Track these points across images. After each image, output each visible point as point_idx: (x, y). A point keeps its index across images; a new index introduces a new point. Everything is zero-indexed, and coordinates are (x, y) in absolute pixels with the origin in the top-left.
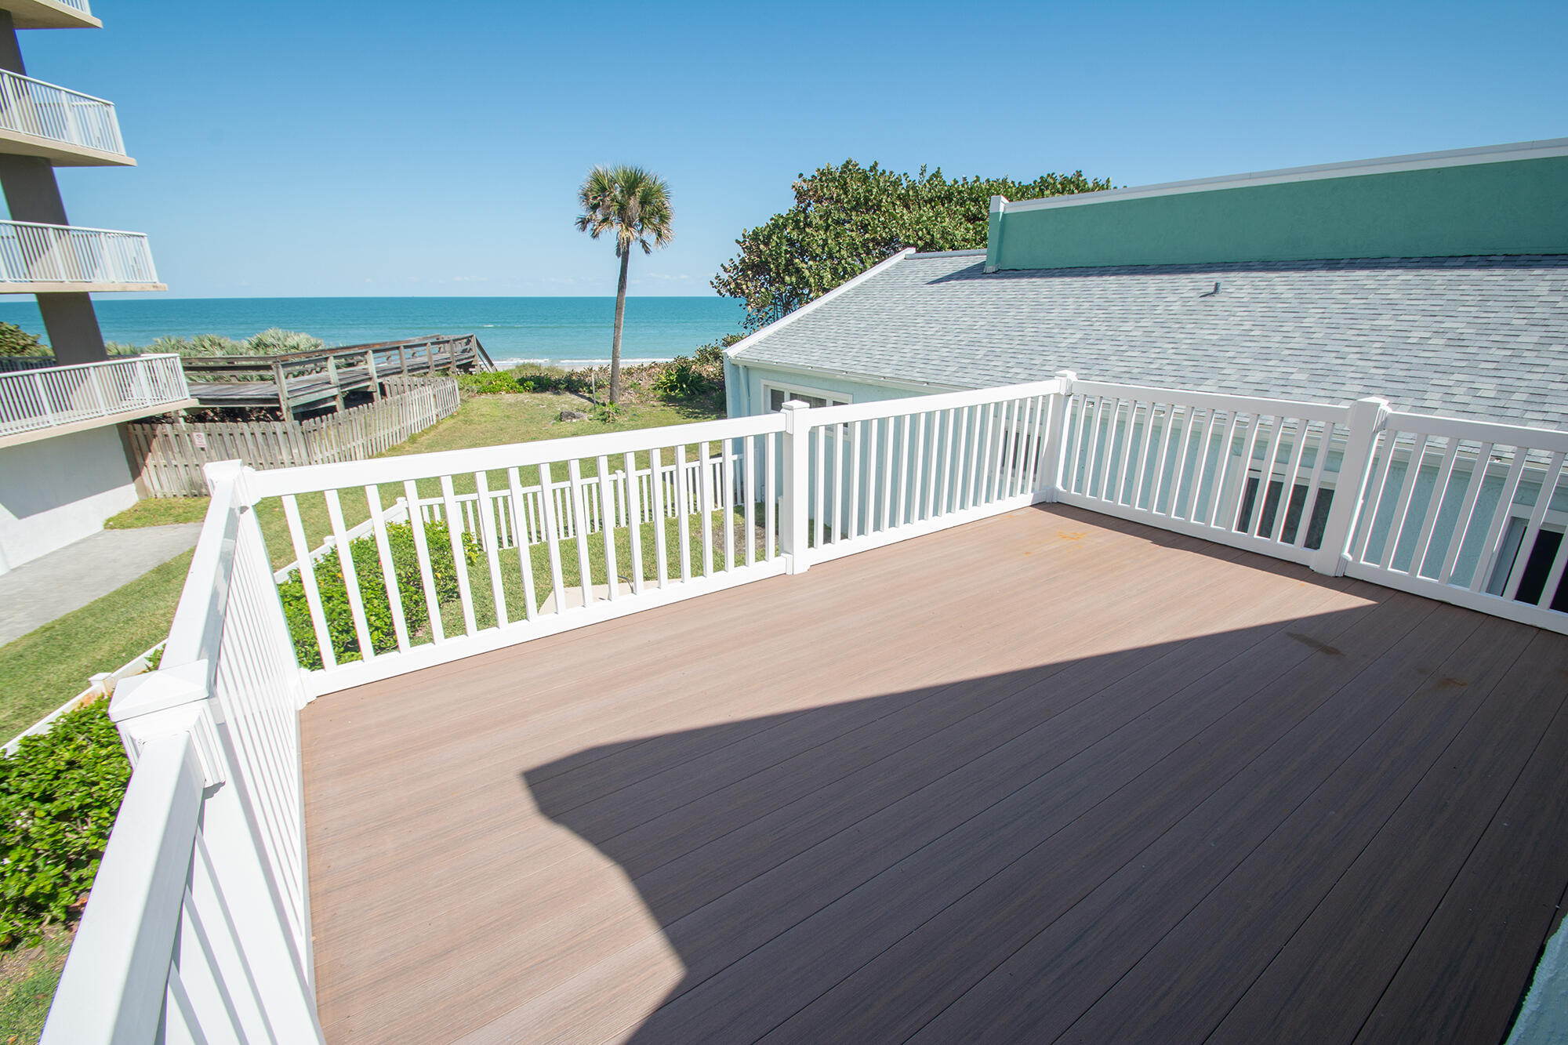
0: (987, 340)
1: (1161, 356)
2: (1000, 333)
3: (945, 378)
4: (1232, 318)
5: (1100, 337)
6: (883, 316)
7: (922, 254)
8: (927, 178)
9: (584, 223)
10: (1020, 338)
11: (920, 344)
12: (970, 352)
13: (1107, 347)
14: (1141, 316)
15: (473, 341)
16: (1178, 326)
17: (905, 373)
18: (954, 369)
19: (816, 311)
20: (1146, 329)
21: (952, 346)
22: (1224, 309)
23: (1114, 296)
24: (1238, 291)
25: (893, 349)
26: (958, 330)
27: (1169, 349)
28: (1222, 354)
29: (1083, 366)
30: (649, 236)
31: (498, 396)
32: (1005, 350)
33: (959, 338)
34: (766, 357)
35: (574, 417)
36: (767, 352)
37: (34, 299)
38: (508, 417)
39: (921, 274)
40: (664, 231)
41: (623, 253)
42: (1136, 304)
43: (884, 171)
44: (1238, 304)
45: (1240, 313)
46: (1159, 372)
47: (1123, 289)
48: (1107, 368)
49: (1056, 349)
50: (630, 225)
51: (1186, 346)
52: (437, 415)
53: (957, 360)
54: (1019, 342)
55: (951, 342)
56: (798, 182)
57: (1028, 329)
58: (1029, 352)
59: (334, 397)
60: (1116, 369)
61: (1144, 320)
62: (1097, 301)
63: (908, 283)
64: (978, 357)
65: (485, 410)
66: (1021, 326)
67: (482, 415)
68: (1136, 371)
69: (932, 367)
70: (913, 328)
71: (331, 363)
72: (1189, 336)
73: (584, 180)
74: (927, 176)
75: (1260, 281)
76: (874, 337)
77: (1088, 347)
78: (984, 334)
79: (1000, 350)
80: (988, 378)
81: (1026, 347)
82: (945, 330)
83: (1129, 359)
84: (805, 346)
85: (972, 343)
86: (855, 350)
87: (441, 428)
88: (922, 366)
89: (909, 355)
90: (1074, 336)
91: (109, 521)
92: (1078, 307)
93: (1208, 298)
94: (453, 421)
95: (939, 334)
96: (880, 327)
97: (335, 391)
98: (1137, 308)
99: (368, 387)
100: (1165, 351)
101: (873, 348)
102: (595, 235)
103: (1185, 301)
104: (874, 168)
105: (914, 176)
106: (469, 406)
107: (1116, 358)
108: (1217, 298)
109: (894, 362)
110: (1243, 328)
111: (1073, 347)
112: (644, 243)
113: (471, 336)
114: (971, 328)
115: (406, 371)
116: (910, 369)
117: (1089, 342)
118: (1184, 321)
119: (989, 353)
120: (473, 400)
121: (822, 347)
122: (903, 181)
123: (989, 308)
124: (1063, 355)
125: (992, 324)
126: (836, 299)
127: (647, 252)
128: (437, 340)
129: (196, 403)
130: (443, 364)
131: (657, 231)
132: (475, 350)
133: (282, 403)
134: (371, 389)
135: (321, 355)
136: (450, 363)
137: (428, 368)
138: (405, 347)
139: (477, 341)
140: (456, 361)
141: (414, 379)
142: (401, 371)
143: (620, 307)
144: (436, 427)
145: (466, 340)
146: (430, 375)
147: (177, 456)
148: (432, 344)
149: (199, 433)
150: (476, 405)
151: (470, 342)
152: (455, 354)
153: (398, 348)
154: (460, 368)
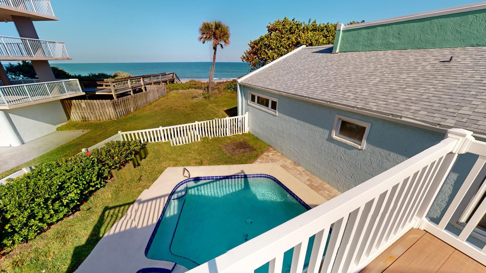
0: (334, 80)
1: (427, 91)
2: (340, 77)
3: (316, 96)
4: (466, 74)
5: (389, 81)
6: (293, 69)
7: (307, 47)
8: (311, 23)
9: (200, 39)
10: (349, 80)
11: (306, 80)
12: (327, 85)
13: (394, 85)
14: (409, 71)
15: (174, 75)
16: (432, 77)
17: (299, 92)
18: (320, 92)
19: (270, 67)
20: (414, 78)
21: (319, 82)
22: (458, 69)
23: (393, 62)
24: (463, 60)
25: (295, 82)
26: (321, 75)
27: (431, 88)
28: (467, 93)
29: (383, 94)
30: (223, 43)
31: (178, 91)
32: (343, 85)
33: (322, 79)
34: (250, 83)
35: (197, 98)
36: (251, 81)
38: (179, 97)
39: (307, 54)
40: (227, 41)
41: (215, 48)
42: (405, 66)
43: (297, 21)
44: (466, 67)
45: (470, 71)
46: (428, 100)
47: (397, 59)
48: (396, 96)
49: (367, 85)
50: (217, 39)
51: (442, 87)
52: (159, 97)
53: (321, 88)
54: (349, 81)
55: (318, 80)
56: (269, 25)
57: (353, 76)
58: (354, 86)
60: (401, 97)
61: (412, 73)
62: (384, 65)
63: (302, 57)
64: (330, 87)
65: (173, 95)
66: (349, 74)
68: (413, 98)
69: (310, 90)
70: (303, 74)
71: (129, 82)
72: (441, 82)
74: (311, 22)
75: (475, 56)
76: (288, 77)
77: (384, 85)
78: (333, 77)
79: (340, 84)
80: (335, 97)
81: (352, 84)
82: (317, 75)
83: (408, 92)
84: (264, 79)
85: (328, 81)
86: (281, 82)
88: (307, 90)
89: (301, 85)
90: (376, 80)
91: (58, 128)
92: (375, 67)
93: (447, 64)
94: (163, 98)
95: (314, 76)
96: (291, 73)
97: (130, 90)
98: (406, 68)
100: (429, 89)
101: (288, 81)
102: (204, 43)
103: (433, 65)
104: (293, 20)
105: (307, 23)
106: (169, 94)
107: (400, 91)
108: (451, 64)
109: (295, 87)
110: (475, 79)
111: (376, 85)
112: (221, 45)
113: (174, 73)
114: (327, 74)
116: (301, 91)
117: (384, 83)
118: (435, 75)
119: (335, 86)
120: (171, 92)
121: (269, 80)
122: (303, 25)
123: (335, 66)
124: (371, 88)
125: (336, 73)
126: (276, 63)
127: (222, 48)
128: (164, 74)
129: (84, 93)
130: (165, 81)
131: (225, 41)
132: (175, 77)
133: (113, 93)
134: (142, 89)
135: (126, 79)
136: (167, 81)
137: (160, 82)
138: (153, 76)
139: (175, 74)
140: (169, 80)
141: (154, 86)
142: (152, 84)
143: (214, 65)
144: (158, 100)
145: (172, 74)
146: (161, 84)
147: (78, 109)
148: (161, 75)
149: (83, 103)
150: (171, 93)
151: (173, 75)
152: (169, 78)
153: (151, 77)
154: (170, 82)
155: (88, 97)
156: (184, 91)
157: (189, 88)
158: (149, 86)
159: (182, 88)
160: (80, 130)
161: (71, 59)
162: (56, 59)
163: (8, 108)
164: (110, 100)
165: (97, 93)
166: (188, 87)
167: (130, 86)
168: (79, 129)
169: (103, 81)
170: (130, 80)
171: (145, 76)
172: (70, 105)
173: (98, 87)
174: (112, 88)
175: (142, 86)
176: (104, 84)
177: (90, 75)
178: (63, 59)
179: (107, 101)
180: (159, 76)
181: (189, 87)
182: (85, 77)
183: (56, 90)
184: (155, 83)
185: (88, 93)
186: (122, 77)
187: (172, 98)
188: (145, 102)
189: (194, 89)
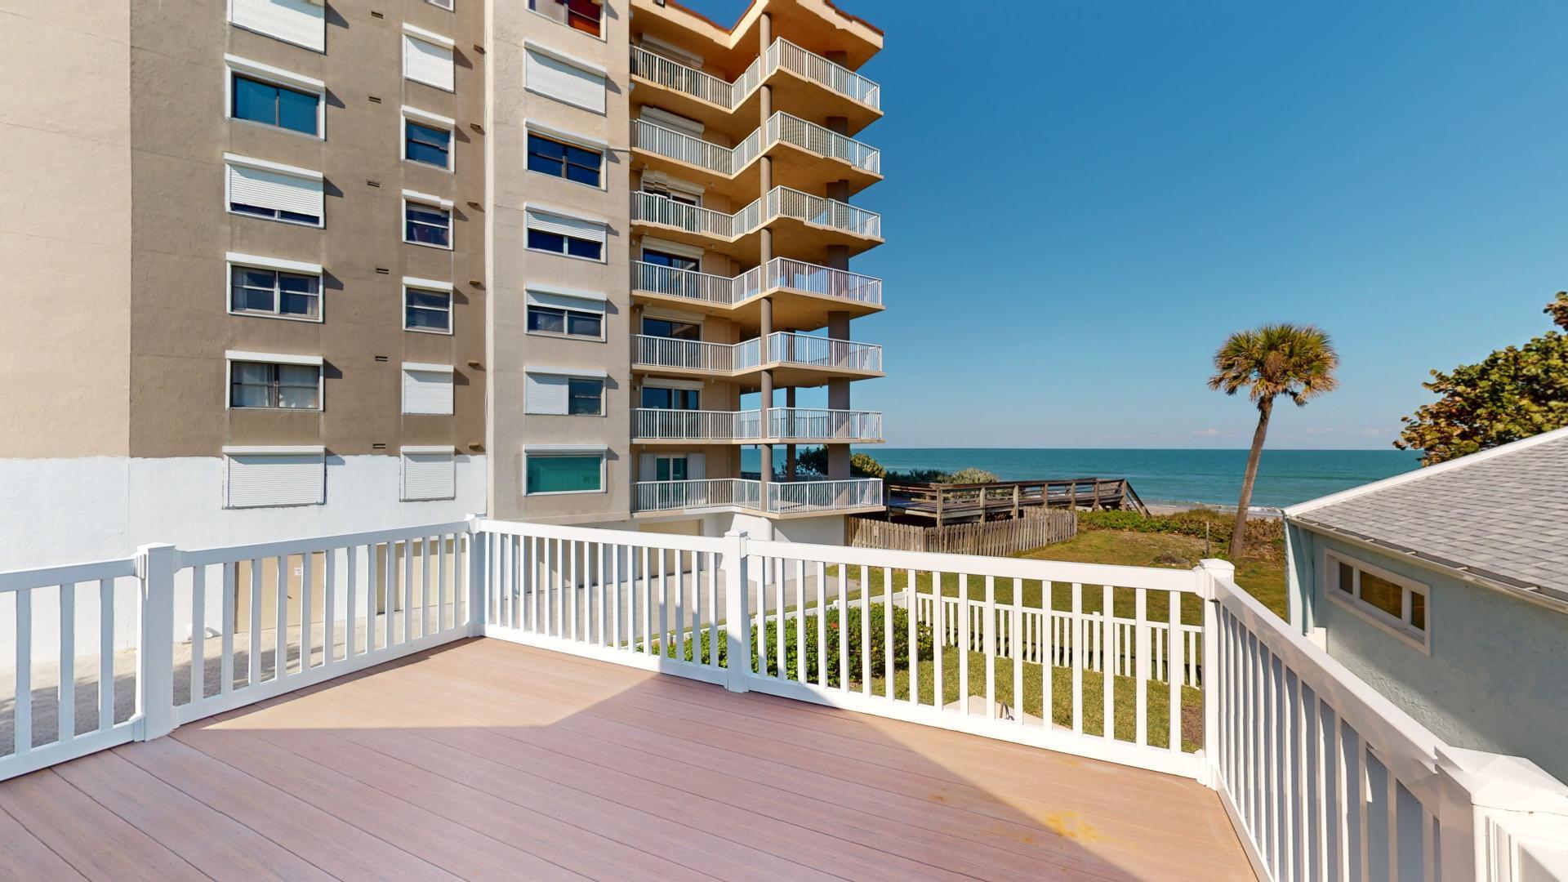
9: (1217, 382)
15: (1124, 485)
30: (1300, 388)
31: (1117, 532)
34: (1331, 521)
35: (1174, 562)
37: (785, 447)
38: (1112, 551)
40: (1318, 381)
41: (1264, 405)
50: (1271, 377)
52: (1048, 540)
59: (980, 516)
65: (1095, 542)
67: (1090, 546)
71: (982, 493)
73: (1220, 343)
87: (1048, 550)
89: (1552, 540)
94: (1062, 546)
97: (980, 512)
99: (1010, 512)
101: (1501, 523)
102: (1232, 391)
106: (1083, 537)
112: (1292, 394)
113: (1123, 480)
115: (1045, 504)
120: (1092, 532)
121: (1420, 515)
127: (1300, 403)
128: (1092, 481)
129: (884, 509)
130: (1086, 501)
131: (1308, 383)
132: (1124, 490)
133: (938, 516)
134: (1011, 514)
135: (977, 487)
136: (1094, 501)
137: (1070, 502)
138: (1050, 485)
139: (1127, 483)
140: (1100, 500)
141: (1047, 510)
142: (1043, 503)
143: (1254, 460)
144: (1044, 549)
145: (1118, 483)
146: (1070, 508)
147: (865, 539)
148: (1077, 484)
149: (877, 526)
150: (1090, 537)
151: (1120, 484)
152: (1101, 494)
153: (1043, 485)
154: (1108, 507)
155: (892, 518)
156: (1139, 536)
157: (1159, 530)
158: (1033, 508)
159: (1136, 527)
160: (855, 581)
161: (884, 442)
162: (862, 442)
163: (778, 518)
164: (922, 528)
165: (907, 512)
166: (1157, 524)
167: (982, 505)
168: (853, 579)
169: (927, 486)
170: (986, 489)
171: (1031, 482)
172: (856, 527)
173: (913, 499)
174: (939, 504)
175: (1013, 506)
176: (928, 493)
177: (912, 474)
178: (871, 442)
179: (917, 528)
180: (1071, 484)
181: (1163, 526)
182: (902, 476)
183: (845, 494)
184: (1051, 504)
185: (893, 509)
186: (973, 481)
187: (1089, 549)
188: (1005, 546)
189: (1181, 537)
